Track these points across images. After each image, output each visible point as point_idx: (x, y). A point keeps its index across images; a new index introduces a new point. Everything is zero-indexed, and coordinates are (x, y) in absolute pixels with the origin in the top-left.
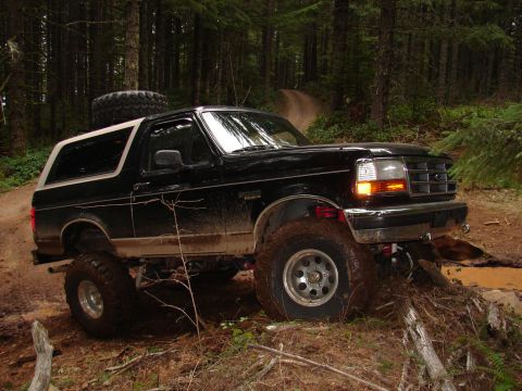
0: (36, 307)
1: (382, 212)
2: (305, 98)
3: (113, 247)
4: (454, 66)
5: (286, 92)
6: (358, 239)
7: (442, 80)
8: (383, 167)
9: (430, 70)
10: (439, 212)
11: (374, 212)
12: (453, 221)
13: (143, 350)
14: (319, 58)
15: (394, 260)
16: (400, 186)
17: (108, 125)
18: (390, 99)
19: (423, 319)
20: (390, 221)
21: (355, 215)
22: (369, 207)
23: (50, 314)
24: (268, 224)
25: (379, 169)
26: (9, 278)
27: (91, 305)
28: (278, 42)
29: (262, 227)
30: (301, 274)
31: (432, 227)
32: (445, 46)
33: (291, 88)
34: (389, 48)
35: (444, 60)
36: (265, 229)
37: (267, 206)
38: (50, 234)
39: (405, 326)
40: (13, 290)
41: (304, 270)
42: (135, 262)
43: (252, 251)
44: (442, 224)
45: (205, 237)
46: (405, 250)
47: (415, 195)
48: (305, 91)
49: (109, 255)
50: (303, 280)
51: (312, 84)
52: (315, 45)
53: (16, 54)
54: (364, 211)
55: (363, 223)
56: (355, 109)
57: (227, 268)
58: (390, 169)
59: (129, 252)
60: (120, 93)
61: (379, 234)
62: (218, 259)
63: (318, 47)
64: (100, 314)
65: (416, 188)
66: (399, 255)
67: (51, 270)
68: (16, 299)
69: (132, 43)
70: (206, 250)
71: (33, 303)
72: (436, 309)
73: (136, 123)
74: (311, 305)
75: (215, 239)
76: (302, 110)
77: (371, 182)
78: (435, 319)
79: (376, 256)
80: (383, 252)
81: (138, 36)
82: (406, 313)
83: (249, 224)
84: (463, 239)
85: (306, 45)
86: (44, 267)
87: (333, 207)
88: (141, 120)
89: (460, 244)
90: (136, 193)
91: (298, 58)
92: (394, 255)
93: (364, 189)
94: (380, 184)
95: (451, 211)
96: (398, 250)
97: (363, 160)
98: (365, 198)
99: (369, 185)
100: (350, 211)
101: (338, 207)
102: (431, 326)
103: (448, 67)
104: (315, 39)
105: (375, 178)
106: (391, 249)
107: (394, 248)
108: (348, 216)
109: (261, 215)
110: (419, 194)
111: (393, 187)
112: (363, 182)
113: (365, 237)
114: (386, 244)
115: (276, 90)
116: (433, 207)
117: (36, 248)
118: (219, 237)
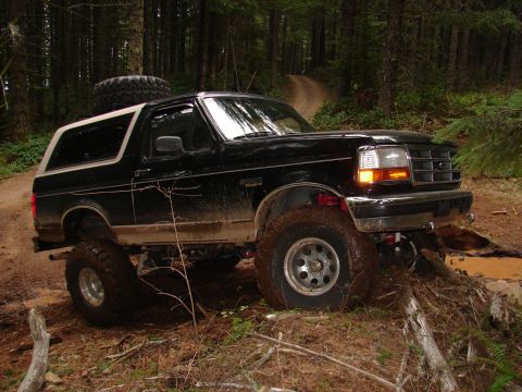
0: (38, 294)
1: (384, 200)
2: (311, 82)
3: (114, 234)
4: (465, 52)
5: (294, 78)
6: (359, 228)
7: (452, 66)
8: (385, 154)
9: (440, 56)
10: (443, 201)
11: (376, 200)
12: (457, 211)
13: (144, 338)
14: (327, 43)
15: (397, 249)
16: (403, 174)
18: (398, 85)
19: (425, 309)
20: (392, 210)
21: (357, 204)
22: (370, 195)
23: (51, 302)
24: (269, 212)
25: (381, 157)
26: (9, 265)
27: (93, 294)
28: (285, 26)
29: (264, 215)
30: (302, 263)
31: (435, 216)
32: (455, 32)
33: (299, 73)
34: (398, 33)
35: (454, 46)
36: (267, 217)
37: (268, 193)
38: (50, 221)
39: (406, 316)
40: (15, 277)
41: (306, 258)
42: (136, 249)
43: (253, 239)
44: (445, 213)
45: (207, 225)
46: (409, 239)
47: (418, 183)
48: (314, 77)
49: (109, 242)
50: (304, 269)
51: (320, 69)
52: (323, 30)
53: (17, 38)
54: (366, 199)
55: (365, 211)
56: (362, 95)
57: (229, 256)
58: (394, 157)
59: (131, 240)
60: (121, 78)
61: (381, 223)
62: (219, 247)
63: (326, 32)
64: (101, 302)
65: (419, 177)
66: (404, 244)
67: (52, 257)
68: (18, 286)
69: (136, 27)
70: (207, 238)
71: (34, 290)
72: (438, 299)
73: (137, 109)
74: (312, 294)
75: (216, 227)
76: (310, 96)
77: (375, 170)
78: (436, 309)
79: (378, 245)
80: (386, 241)
81: (142, 20)
82: (407, 303)
83: (250, 212)
84: (470, 229)
85: (314, 30)
86: (46, 253)
87: (335, 195)
88: (143, 105)
89: (466, 233)
90: (136, 179)
91: (306, 43)
92: (398, 244)
93: (366, 177)
94: (382, 172)
95: (455, 200)
96: (402, 239)
97: (366, 147)
98: (367, 186)
99: (371, 173)
100: (352, 199)
101: (340, 195)
102: (432, 317)
103: (459, 53)
104: (324, 23)
105: (377, 166)
106: (394, 238)
107: (398, 237)
108: (351, 205)
109: (262, 203)
110: (422, 183)
111: (396, 175)
112: (365, 170)
113: (367, 225)
114: (389, 233)
115: (283, 75)
116: (436, 196)
117: (37, 235)
118: (220, 224)
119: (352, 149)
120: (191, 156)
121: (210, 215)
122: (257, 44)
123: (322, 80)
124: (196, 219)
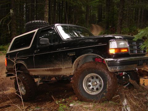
1: (119, 60)
2: (98, 26)
3: (29, 71)
4: (142, 17)
5: (93, 25)
6: (110, 70)
7: (139, 21)
8: (119, 43)
9: (135, 17)
10: (140, 60)
11: (116, 60)
12: (146, 64)
14: (102, 14)
15: (124, 77)
16: (126, 50)
17: (29, 32)
18: (123, 26)
19: (130, 103)
20: (122, 63)
21: (109, 61)
22: (114, 58)
23: (12, 92)
24: (78, 64)
25: (118, 44)
28: (91, 10)
31: (138, 65)
32: (140, 11)
33: (95, 24)
34: (122, 10)
35: (139, 15)
36: (77, 66)
37: (77, 58)
38: (10, 67)
39: (122, 105)
40: (3, 83)
41: (91, 80)
42: (37, 77)
43: (72, 74)
44: (141, 65)
45: (57, 69)
46: (128, 74)
47: (132, 54)
48: (99, 25)
49: (28, 74)
50: (90, 84)
51: (100, 22)
52: (102, 11)
53: (12, 13)
54: (112, 59)
55: (112, 64)
56: (112, 29)
57: (66, 79)
58: (122, 44)
59: (33, 74)
60: (33, 21)
61: (118, 69)
62: (62, 76)
63: (102, 12)
64: (25, 93)
65: (132, 51)
66: (125, 75)
67: (11, 78)
68: (2, 87)
69: (46, 10)
70: (57, 73)
71: (8, 88)
72: (135, 99)
73: (36, 30)
74: (91, 94)
75: (60, 70)
76: (98, 30)
77: (115, 49)
78: (135, 103)
79: (117, 76)
80: (120, 74)
81: (48, 8)
82: (123, 101)
83: (71, 64)
84: (145, 70)
85: (99, 11)
86: (10, 77)
87: (101, 58)
88: (38, 29)
90: (35, 53)
91: (97, 15)
92: (124, 76)
93: (112, 51)
94: (119, 49)
95: (145, 60)
96: (125, 74)
97: (112, 40)
98: (113, 54)
99: (114, 50)
100: (107, 59)
101: (102, 58)
102: (133, 106)
103: (141, 17)
104: (102, 9)
105: (116, 47)
106: (122, 74)
107: (124, 73)
108: (107, 62)
109: (75, 61)
110: (133, 54)
111: (123, 51)
112: (112, 49)
113: (112, 69)
114: (120, 72)
115: (90, 24)
116: (138, 58)
117: (7, 71)
118: (61, 69)
119: (107, 41)
120: (52, 45)
121: (58, 65)
122: (83, 15)
123: (101, 25)
124: (53, 67)
